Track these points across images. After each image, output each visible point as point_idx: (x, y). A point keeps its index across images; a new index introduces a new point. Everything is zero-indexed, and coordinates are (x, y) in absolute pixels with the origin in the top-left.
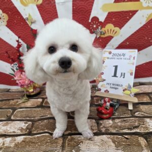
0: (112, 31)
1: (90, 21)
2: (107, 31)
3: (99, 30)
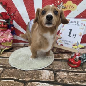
0: (71, 6)
2: (67, 6)
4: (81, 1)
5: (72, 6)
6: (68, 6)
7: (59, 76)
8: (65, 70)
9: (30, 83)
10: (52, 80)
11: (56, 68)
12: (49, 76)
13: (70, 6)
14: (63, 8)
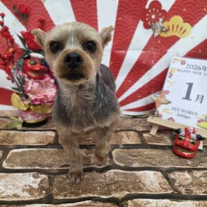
0: (179, 28)
1: (147, 7)
2: (171, 28)
3: (160, 23)
4: (200, 19)
5: (182, 28)
6: (173, 28)
7: (177, 181)
8: (181, 167)
9: (129, 201)
10: (170, 192)
11: (164, 165)
12: (160, 184)
13: (178, 26)
14: (162, 31)
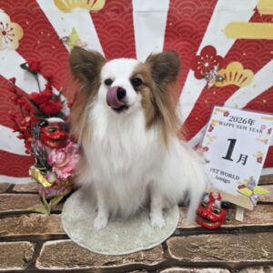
1: (198, 53)
2: (228, 76)
4: (265, 64)
5: (241, 76)
6: (231, 76)
13: (236, 74)
14: (217, 80)
